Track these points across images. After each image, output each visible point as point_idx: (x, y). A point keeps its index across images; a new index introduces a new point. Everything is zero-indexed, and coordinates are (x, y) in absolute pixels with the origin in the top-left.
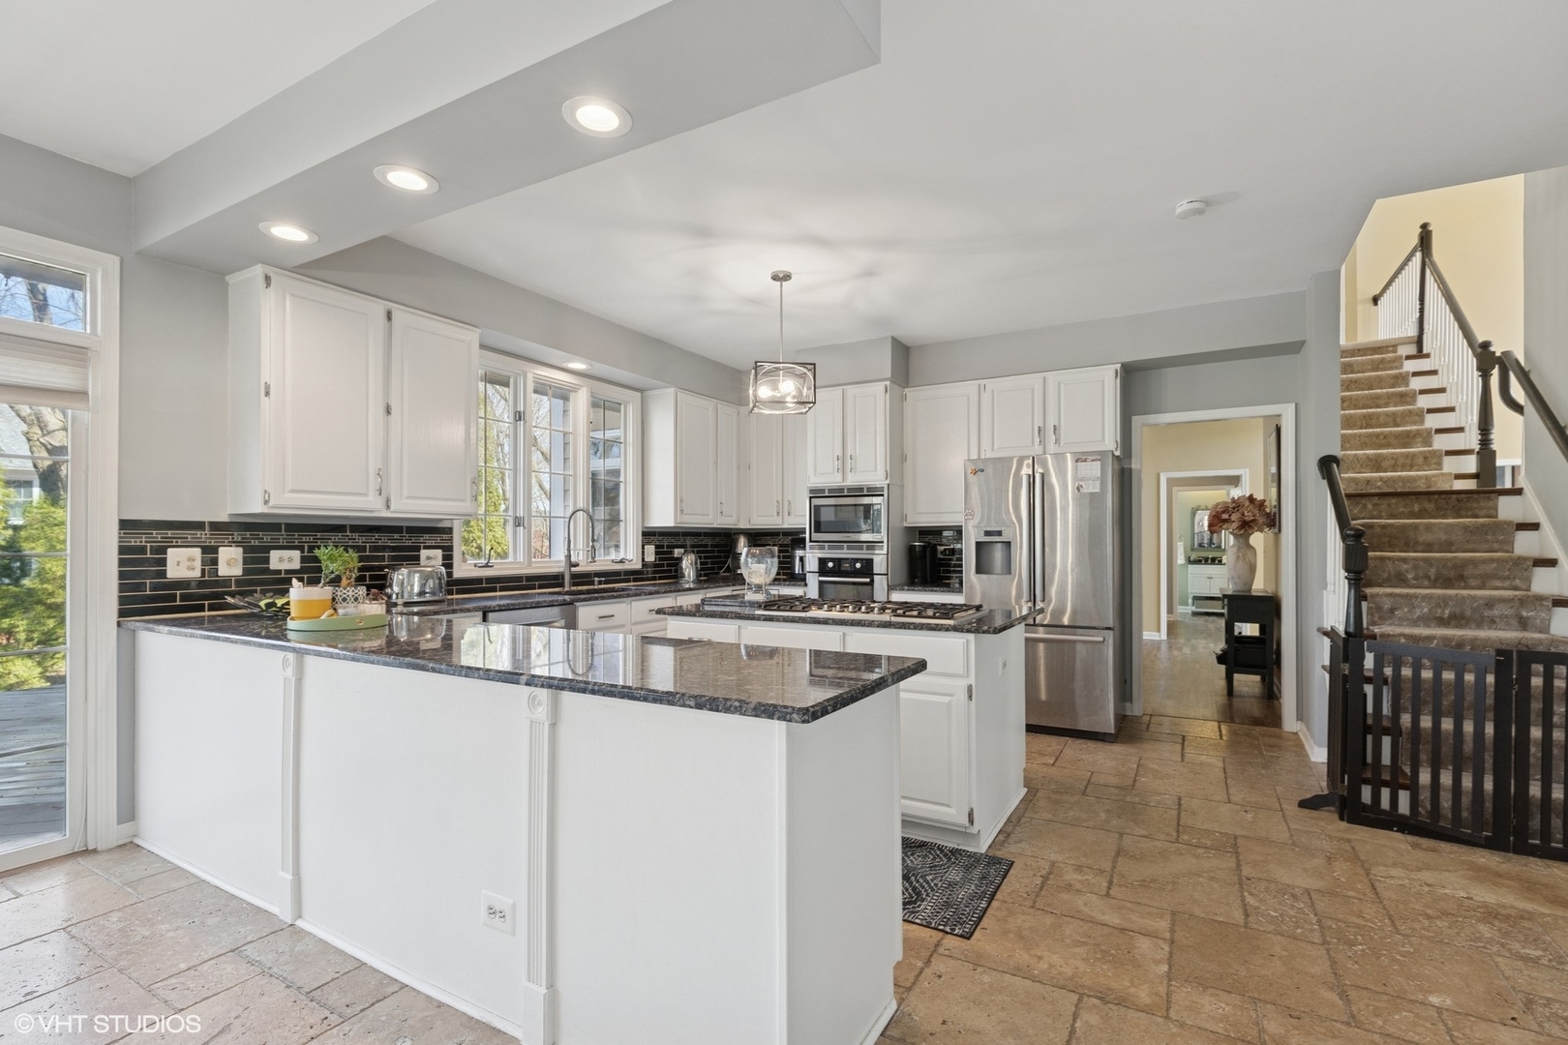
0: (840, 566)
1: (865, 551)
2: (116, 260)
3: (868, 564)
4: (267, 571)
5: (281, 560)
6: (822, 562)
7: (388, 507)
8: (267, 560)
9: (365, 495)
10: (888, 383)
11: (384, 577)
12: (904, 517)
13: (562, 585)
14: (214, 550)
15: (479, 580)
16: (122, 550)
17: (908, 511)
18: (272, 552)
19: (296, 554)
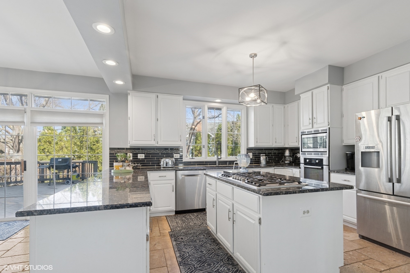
0: (311, 161)
1: (320, 156)
2: (108, 96)
3: (321, 160)
4: (138, 159)
5: (140, 156)
6: (305, 159)
7: (158, 144)
8: (137, 156)
9: (151, 141)
10: (329, 85)
11: (159, 161)
12: (342, 141)
13: (216, 164)
14: (127, 154)
15: (190, 162)
16: (110, 154)
17: (344, 138)
18: (138, 154)
19: (144, 155)
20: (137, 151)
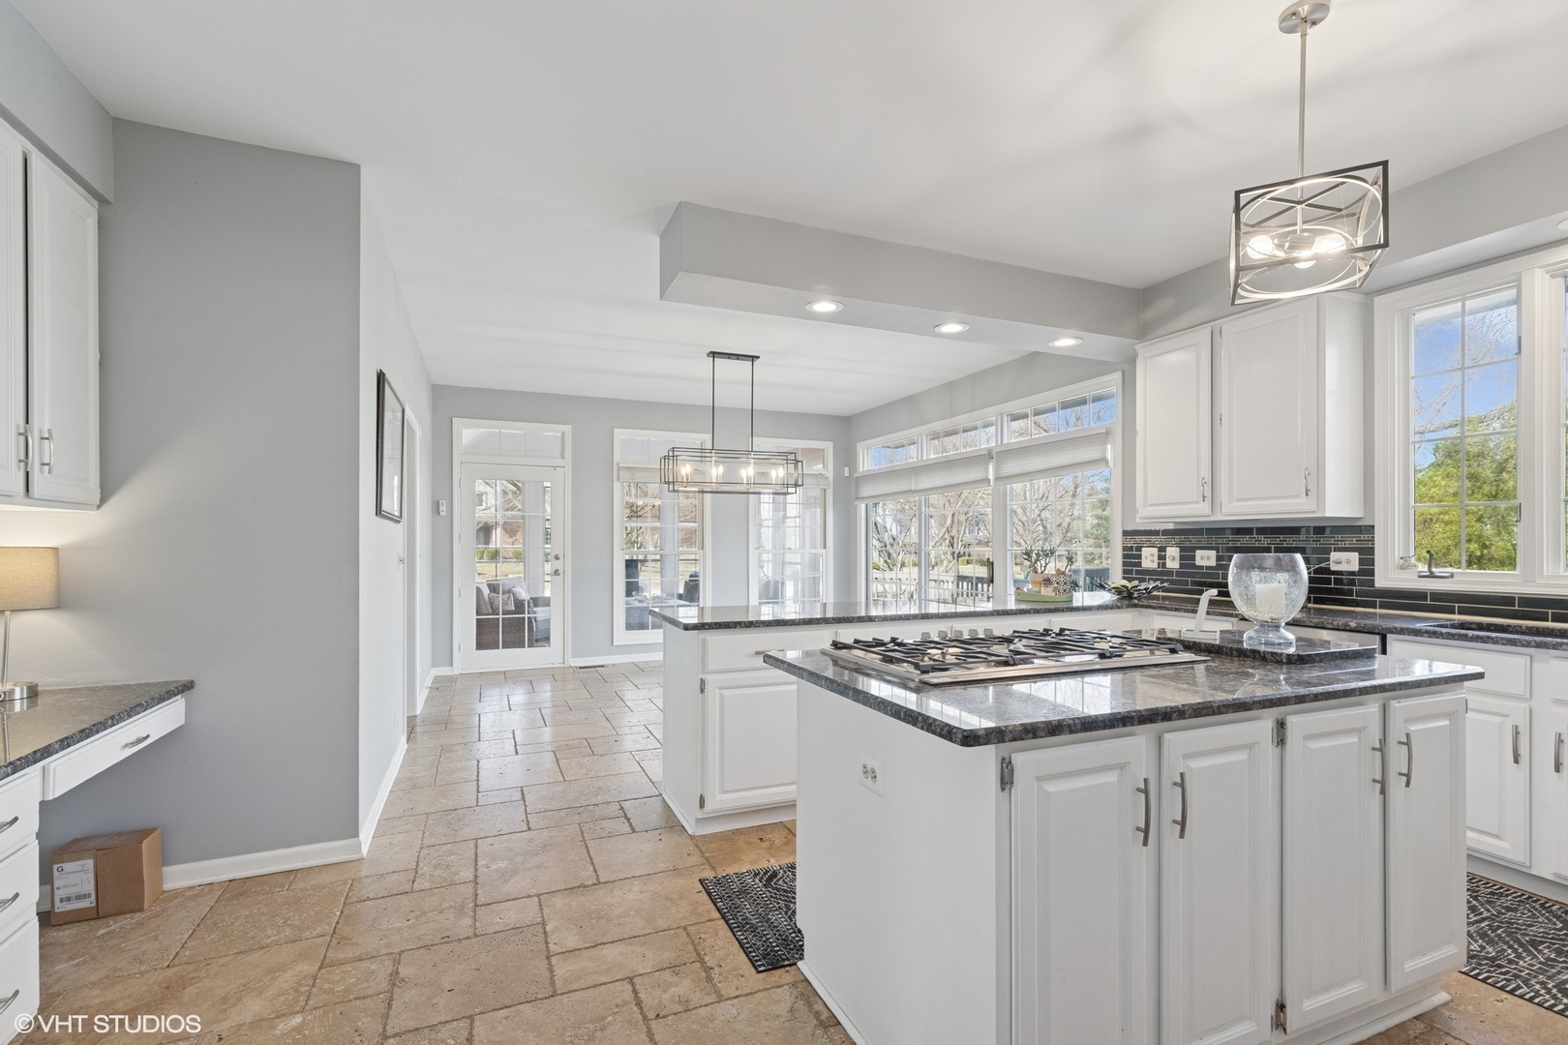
2: (1120, 374)
4: (1194, 567)
5: (1202, 558)
7: (1220, 511)
8: (1193, 558)
9: (1197, 502)
14: (1164, 549)
16: (1124, 548)
18: (1197, 551)
19: (1213, 553)
20: (1194, 540)
